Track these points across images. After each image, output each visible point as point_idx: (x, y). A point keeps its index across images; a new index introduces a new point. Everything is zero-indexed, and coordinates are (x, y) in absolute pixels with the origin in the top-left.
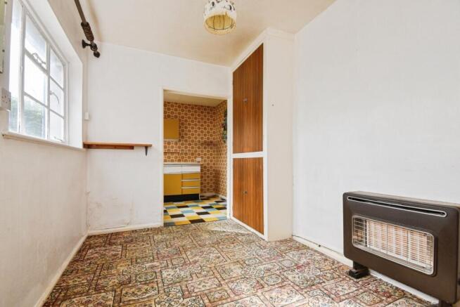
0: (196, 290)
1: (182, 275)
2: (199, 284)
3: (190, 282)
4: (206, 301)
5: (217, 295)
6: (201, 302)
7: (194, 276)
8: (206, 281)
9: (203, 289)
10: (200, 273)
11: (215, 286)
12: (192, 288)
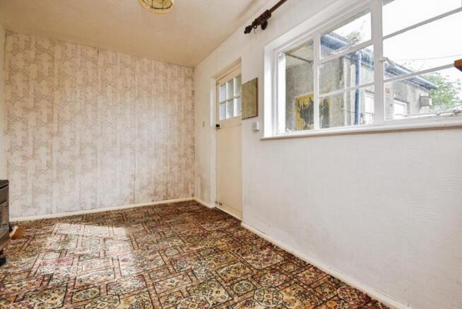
0: (181, 277)
1: (200, 294)
2: (177, 283)
3: (189, 285)
4: (171, 268)
5: (161, 274)
6: (175, 268)
7: (185, 293)
8: (170, 287)
9: (173, 279)
10: (178, 298)
11: (161, 283)
12: (185, 278)
